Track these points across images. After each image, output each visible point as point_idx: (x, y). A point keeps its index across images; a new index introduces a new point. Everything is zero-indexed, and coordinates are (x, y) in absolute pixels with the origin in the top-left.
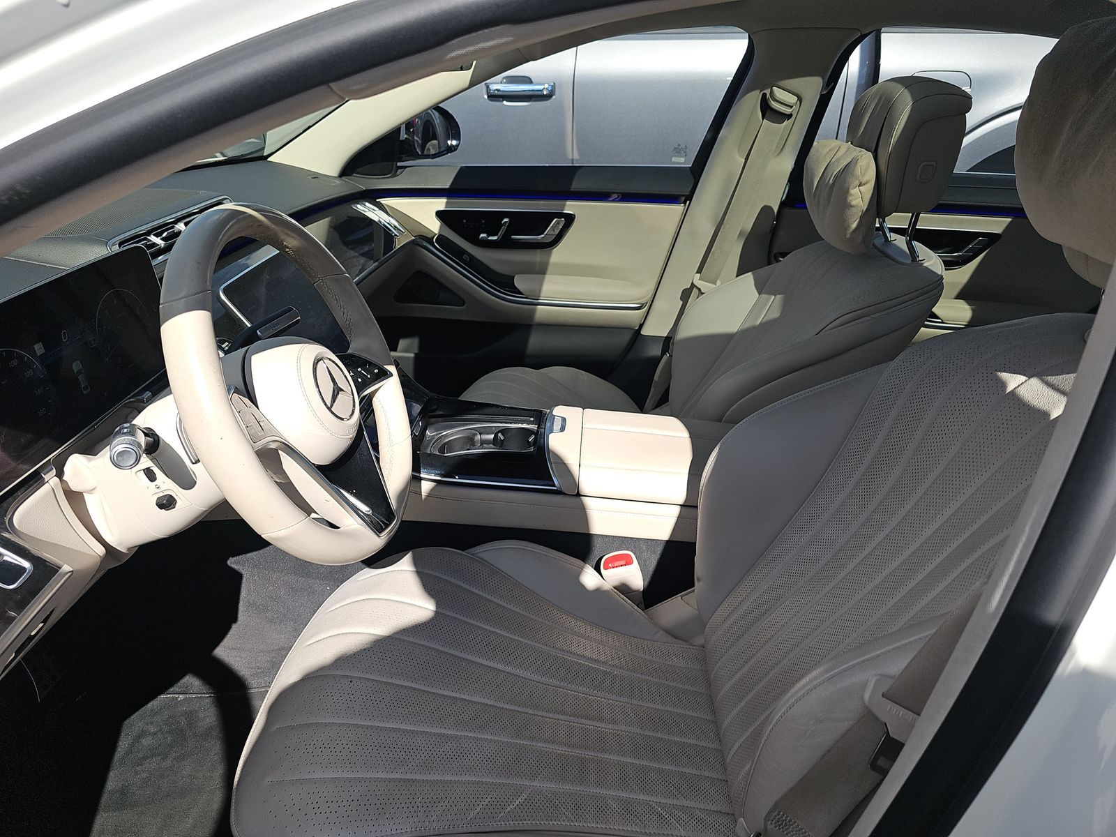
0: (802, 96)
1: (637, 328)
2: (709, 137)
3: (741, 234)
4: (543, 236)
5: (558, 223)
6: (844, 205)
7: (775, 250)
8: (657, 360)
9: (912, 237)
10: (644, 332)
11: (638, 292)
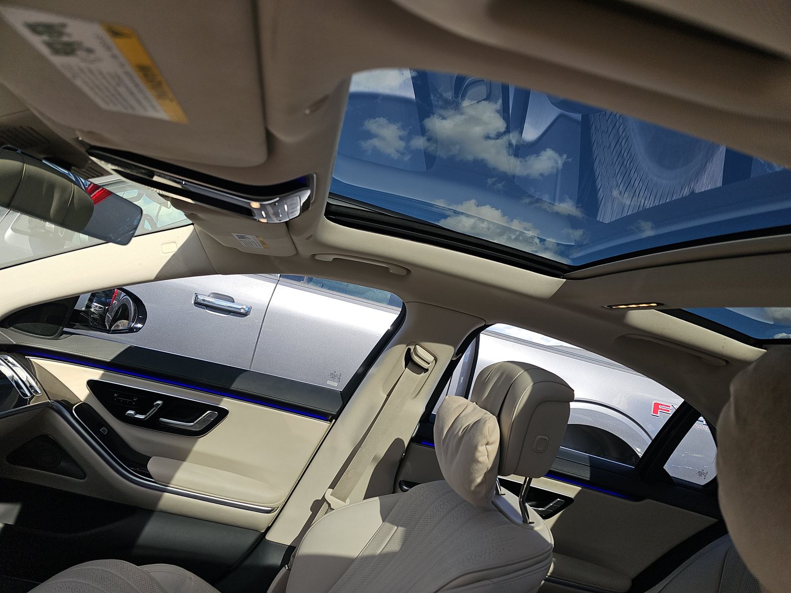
0: (437, 358)
1: (263, 531)
2: (360, 371)
3: (375, 459)
4: (192, 424)
5: (209, 416)
6: (471, 459)
7: (401, 478)
8: (275, 570)
9: (525, 499)
10: (270, 537)
11: (271, 496)
